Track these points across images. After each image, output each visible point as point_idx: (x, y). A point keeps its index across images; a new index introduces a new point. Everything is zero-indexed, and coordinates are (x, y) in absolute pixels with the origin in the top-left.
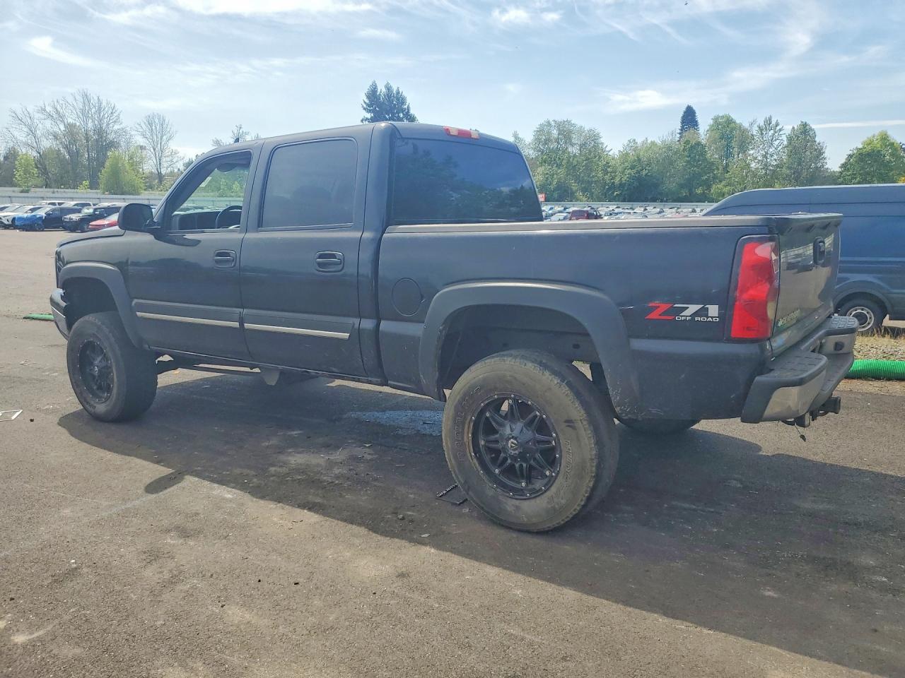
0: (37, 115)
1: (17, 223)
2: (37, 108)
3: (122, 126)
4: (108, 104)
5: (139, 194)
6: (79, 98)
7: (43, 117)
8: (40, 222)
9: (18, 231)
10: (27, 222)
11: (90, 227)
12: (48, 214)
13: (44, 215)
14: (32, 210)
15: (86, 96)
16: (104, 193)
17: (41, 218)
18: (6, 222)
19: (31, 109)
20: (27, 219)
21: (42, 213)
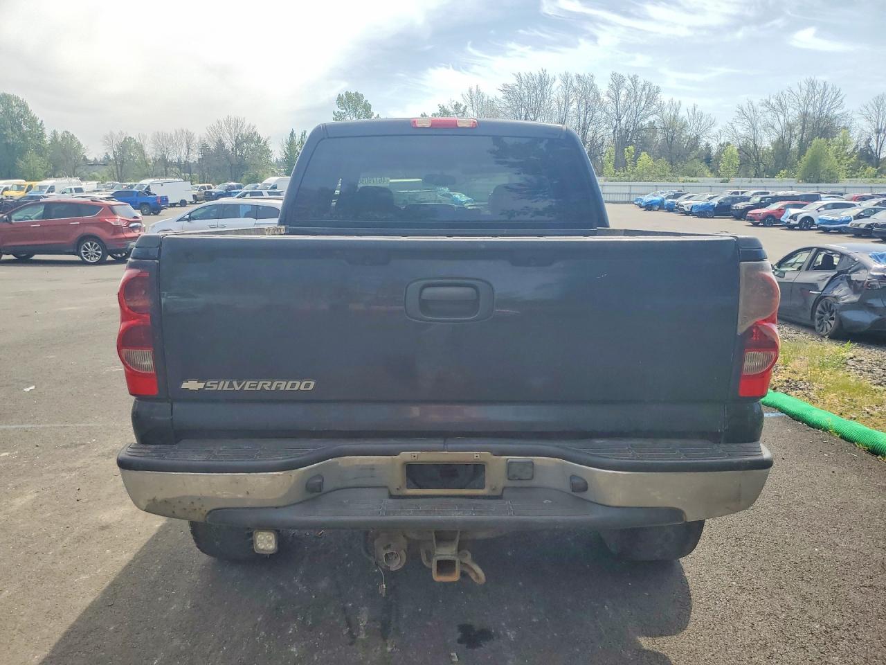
0: (760, 109)
1: (693, 211)
2: (761, 102)
3: (842, 111)
4: (832, 89)
5: (837, 182)
6: (805, 87)
7: (766, 109)
8: (711, 210)
9: (692, 217)
10: (701, 210)
11: (748, 215)
12: (720, 203)
13: (717, 203)
14: (710, 199)
15: (812, 84)
16: (798, 182)
17: (713, 206)
18: (686, 210)
19: (756, 102)
20: (703, 207)
21: (715, 202)
